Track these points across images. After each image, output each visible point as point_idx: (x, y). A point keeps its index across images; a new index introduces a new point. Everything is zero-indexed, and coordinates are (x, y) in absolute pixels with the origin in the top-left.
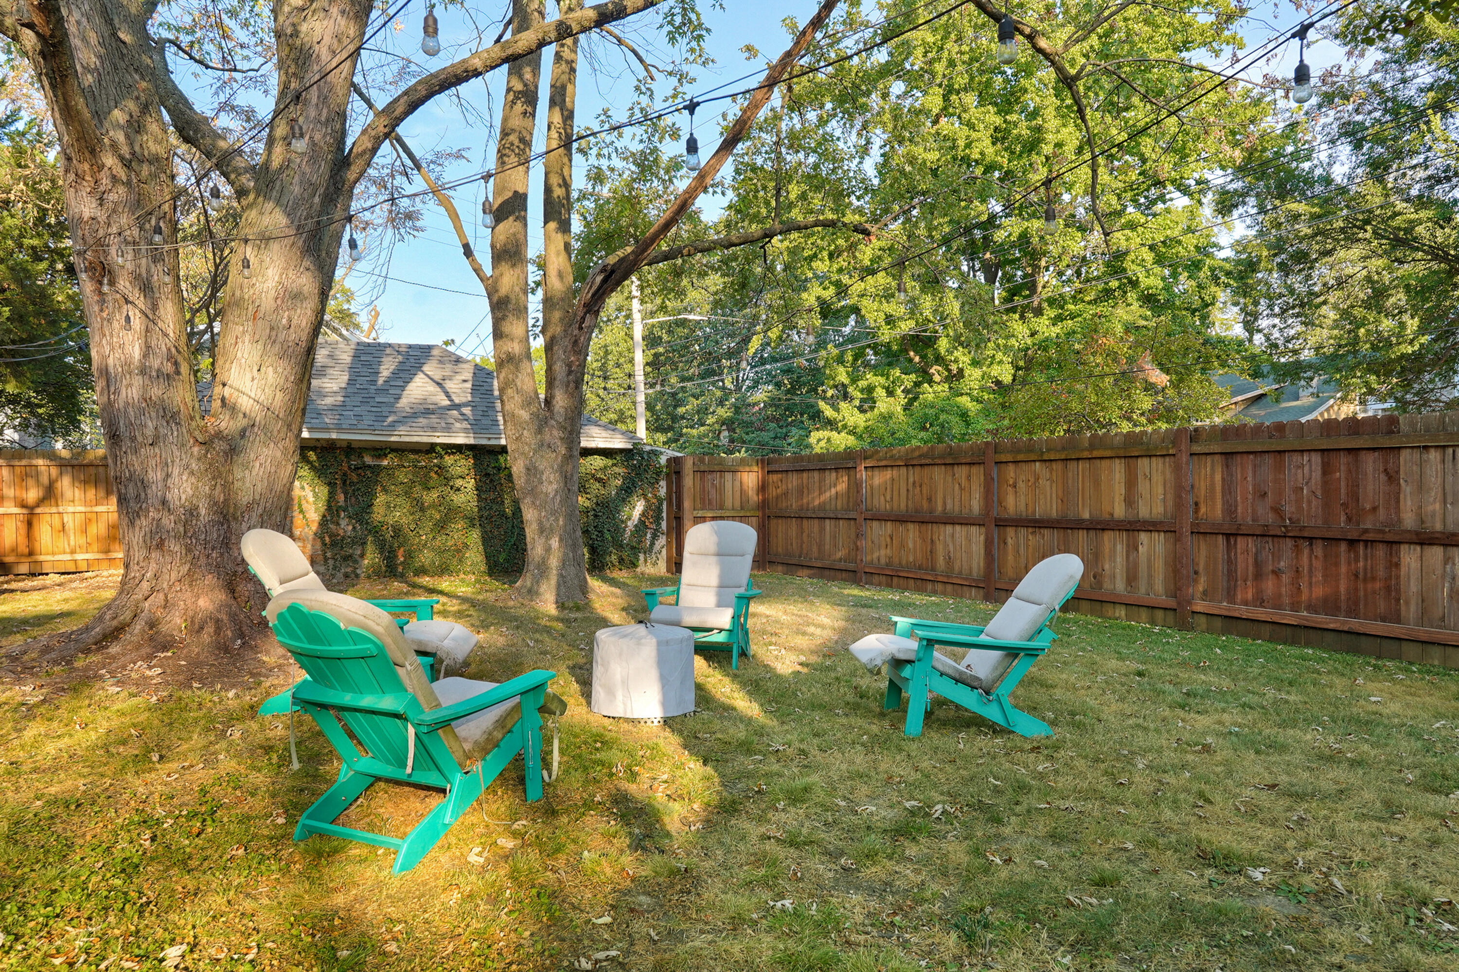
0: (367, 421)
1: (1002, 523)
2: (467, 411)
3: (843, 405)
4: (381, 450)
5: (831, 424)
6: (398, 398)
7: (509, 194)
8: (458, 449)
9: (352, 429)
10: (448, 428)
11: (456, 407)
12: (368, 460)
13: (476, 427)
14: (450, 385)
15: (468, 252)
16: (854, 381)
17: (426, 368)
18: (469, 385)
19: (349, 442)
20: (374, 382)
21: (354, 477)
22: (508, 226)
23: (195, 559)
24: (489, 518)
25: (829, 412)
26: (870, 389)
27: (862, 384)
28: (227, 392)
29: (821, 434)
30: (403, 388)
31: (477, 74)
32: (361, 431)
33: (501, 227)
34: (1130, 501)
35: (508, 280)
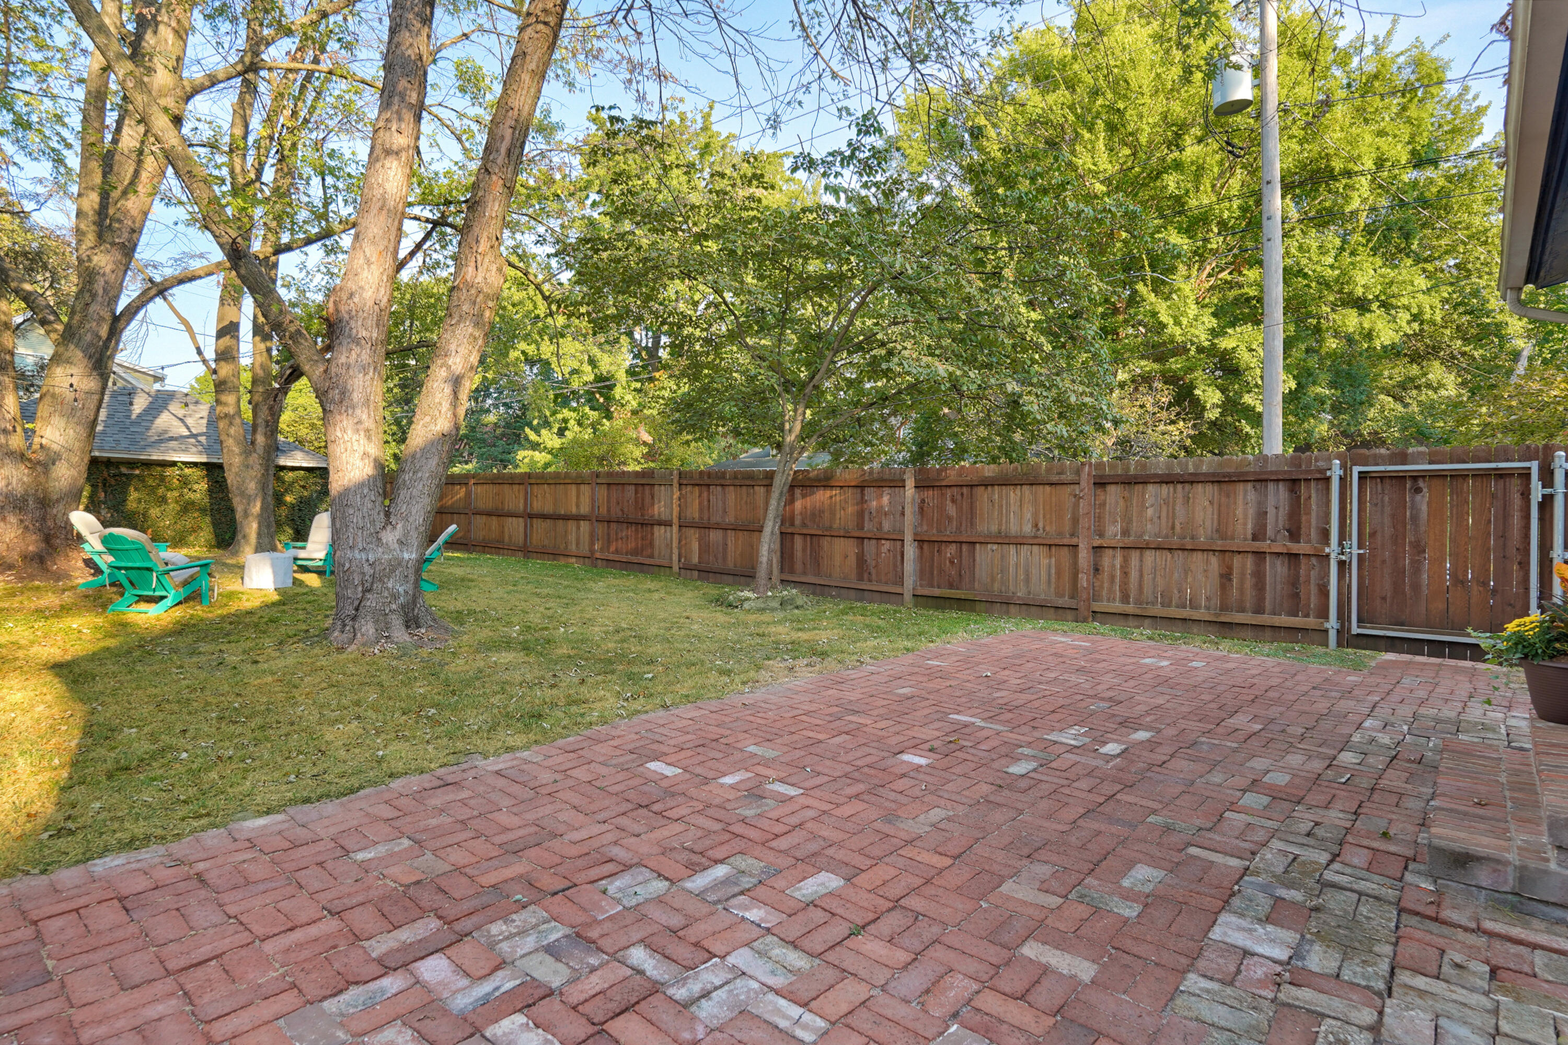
0: (124, 444)
1: (531, 516)
2: (203, 439)
3: (544, 432)
4: (132, 464)
5: (535, 446)
6: (148, 429)
7: (226, 323)
8: (195, 464)
9: (112, 450)
10: (186, 451)
11: (194, 436)
12: (124, 470)
13: (208, 450)
14: (190, 421)
15: (199, 352)
16: (554, 413)
17: (171, 408)
18: (205, 421)
19: (109, 459)
20: (129, 417)
21: (113, 482)
22: (226, 341)
23: (26, 528)
24: (219, 510)
25: (532, 436)
26: (565, 421)
27: (560, 416)
28: (44, 441)
29: (526, 453)
30: (152, 422)
31: (200, 277)
32: (119, 451)
33: (221, 341)
34: (578, 506)
35: (225, 370)
